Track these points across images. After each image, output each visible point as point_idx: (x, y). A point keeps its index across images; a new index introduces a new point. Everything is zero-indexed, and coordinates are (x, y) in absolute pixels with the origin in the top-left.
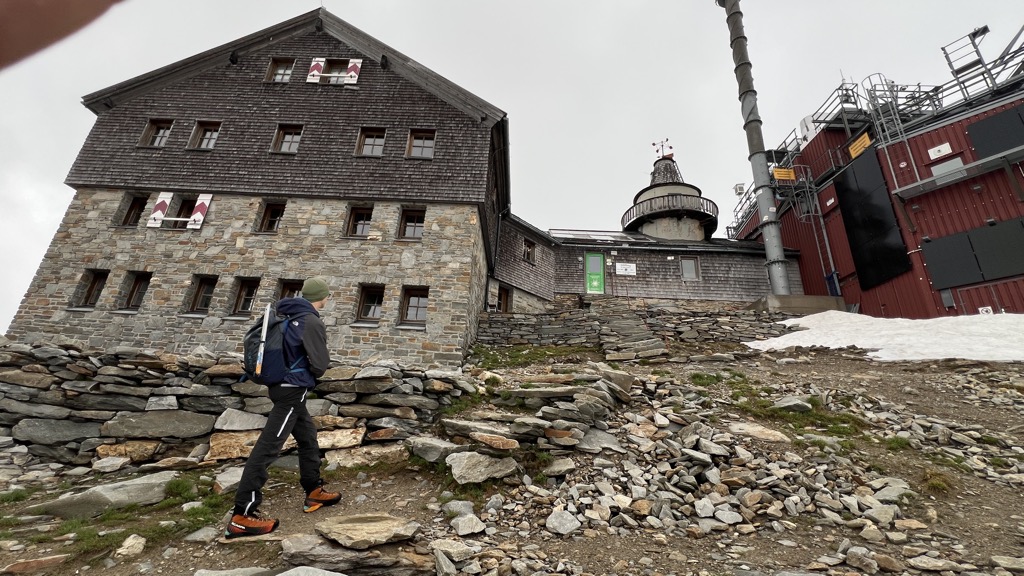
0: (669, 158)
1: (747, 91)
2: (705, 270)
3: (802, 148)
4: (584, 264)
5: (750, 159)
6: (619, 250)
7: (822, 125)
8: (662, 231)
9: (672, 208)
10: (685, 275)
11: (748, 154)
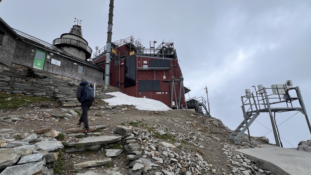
0: (80, 27)
1: (110, 22)
2: (86, 71)
3: (119, 46)
4: (34, 54)
5: (107, 43)
6: (54, 54)
7: (125, 43)
8: (72, 52)
9: (78, 46)
10: (79, 71)
11: (107, 41)
